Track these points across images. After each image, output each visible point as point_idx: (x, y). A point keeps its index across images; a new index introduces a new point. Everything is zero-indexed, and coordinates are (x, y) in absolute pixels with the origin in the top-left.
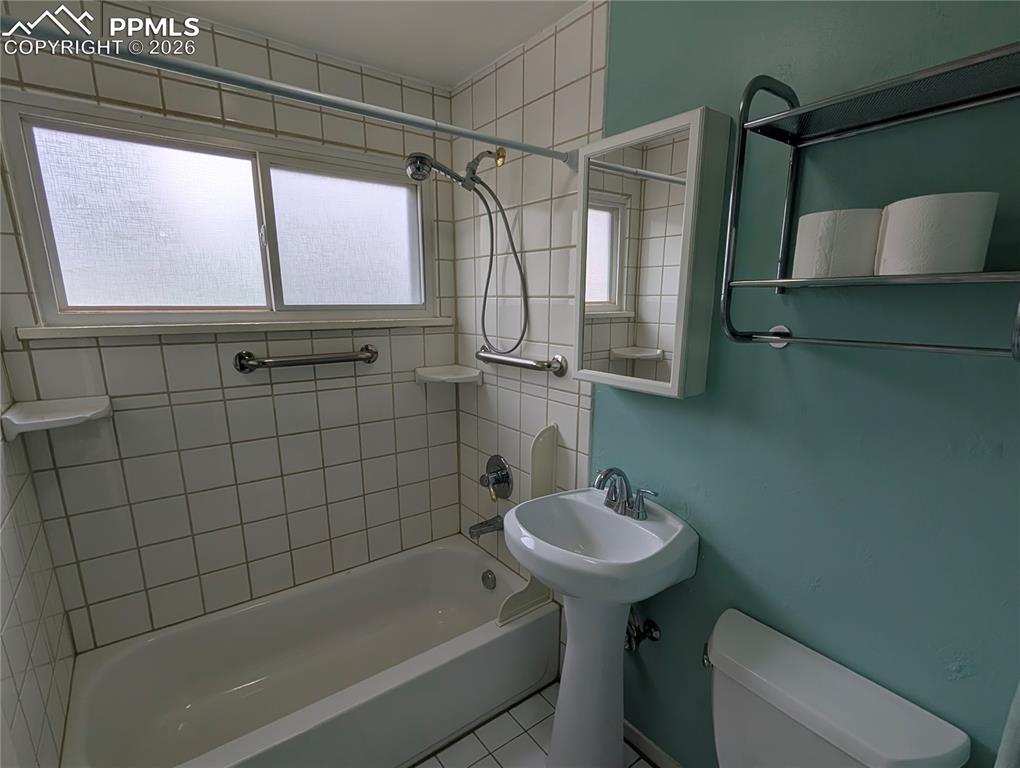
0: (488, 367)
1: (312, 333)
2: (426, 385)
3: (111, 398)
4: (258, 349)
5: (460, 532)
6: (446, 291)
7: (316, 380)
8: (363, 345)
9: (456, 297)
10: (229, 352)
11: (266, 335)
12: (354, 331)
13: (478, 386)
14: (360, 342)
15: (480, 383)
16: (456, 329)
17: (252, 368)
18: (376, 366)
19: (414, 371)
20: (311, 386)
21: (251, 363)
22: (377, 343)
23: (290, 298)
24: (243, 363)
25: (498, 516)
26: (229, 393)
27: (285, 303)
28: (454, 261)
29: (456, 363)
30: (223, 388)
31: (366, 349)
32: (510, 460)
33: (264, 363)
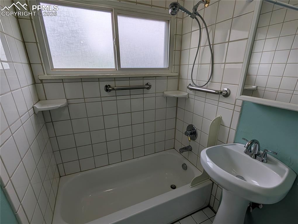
0: (191, 92)
1: (130, 78)
2: (167, 98)
3: (67, 100)
4: (112, 84)
5: (174, 148)
6: (177, 63)
7: (130, 95)
8: (146, 83)
9: (180, 65)
10: (103, 84)
11: (115, 79)
12: (144, 78)
13: (186, 99)
14: (146, 82)
15: (187, 98)
16: (179, 77)
18: (151, 91)
19: (163, 92)
20: (128, 97)
21: (110, 89)
22: (151, 82)
23: (123, 66)
24: (107, 89)
25: (190, 146)
26: (103, 99)
27: (121, 67)
28: (181, 51)
29: (178, 90)
30: (101, 97)
31: (147, 84)
32: (197, 127)
33: (114, 89)
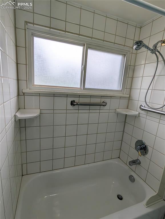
0: (143, 112)
1: (91, 96)
2: (118, 114)
3: (40, 110)
4: (77, 100)
5: (119, 158)
6: (129, 87)
7: (90, 110)
8: (103, 101)
9: (131, 89)
10: (70, 99)
11: (79, 96)
12: (102, 97)
13: (136, 117)
14: (103, 100)
15: (138, 116)
16: (130, 99)
17: (74, 105)
18: (106, 107)
19: (116, 110)
20: (88, 111)
21: (75, 103)
22: (107, 100)
23: (87, 86)
24: (72, 103)
25: (138, 159)
26: (68, 111)
27: (85, 87)
28: (132, 78)
29: (127, 108)
30: (66, 110)
32: (147, 143)
33: (78, 104)
